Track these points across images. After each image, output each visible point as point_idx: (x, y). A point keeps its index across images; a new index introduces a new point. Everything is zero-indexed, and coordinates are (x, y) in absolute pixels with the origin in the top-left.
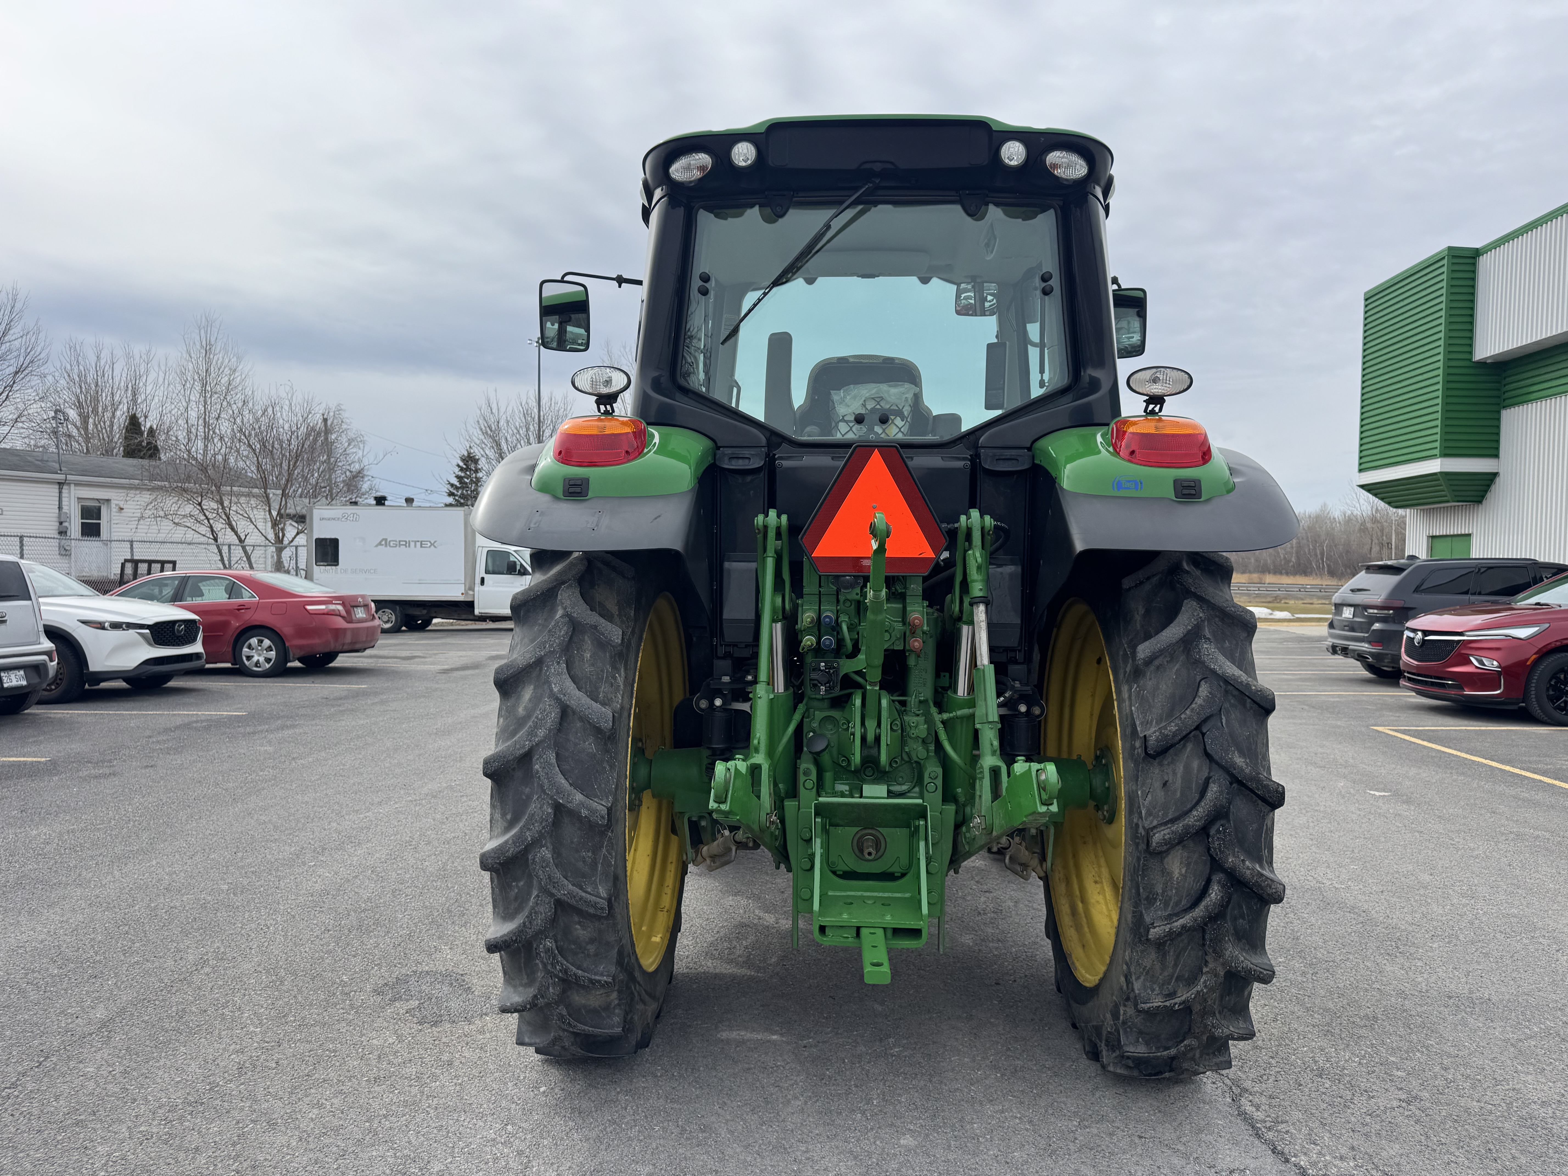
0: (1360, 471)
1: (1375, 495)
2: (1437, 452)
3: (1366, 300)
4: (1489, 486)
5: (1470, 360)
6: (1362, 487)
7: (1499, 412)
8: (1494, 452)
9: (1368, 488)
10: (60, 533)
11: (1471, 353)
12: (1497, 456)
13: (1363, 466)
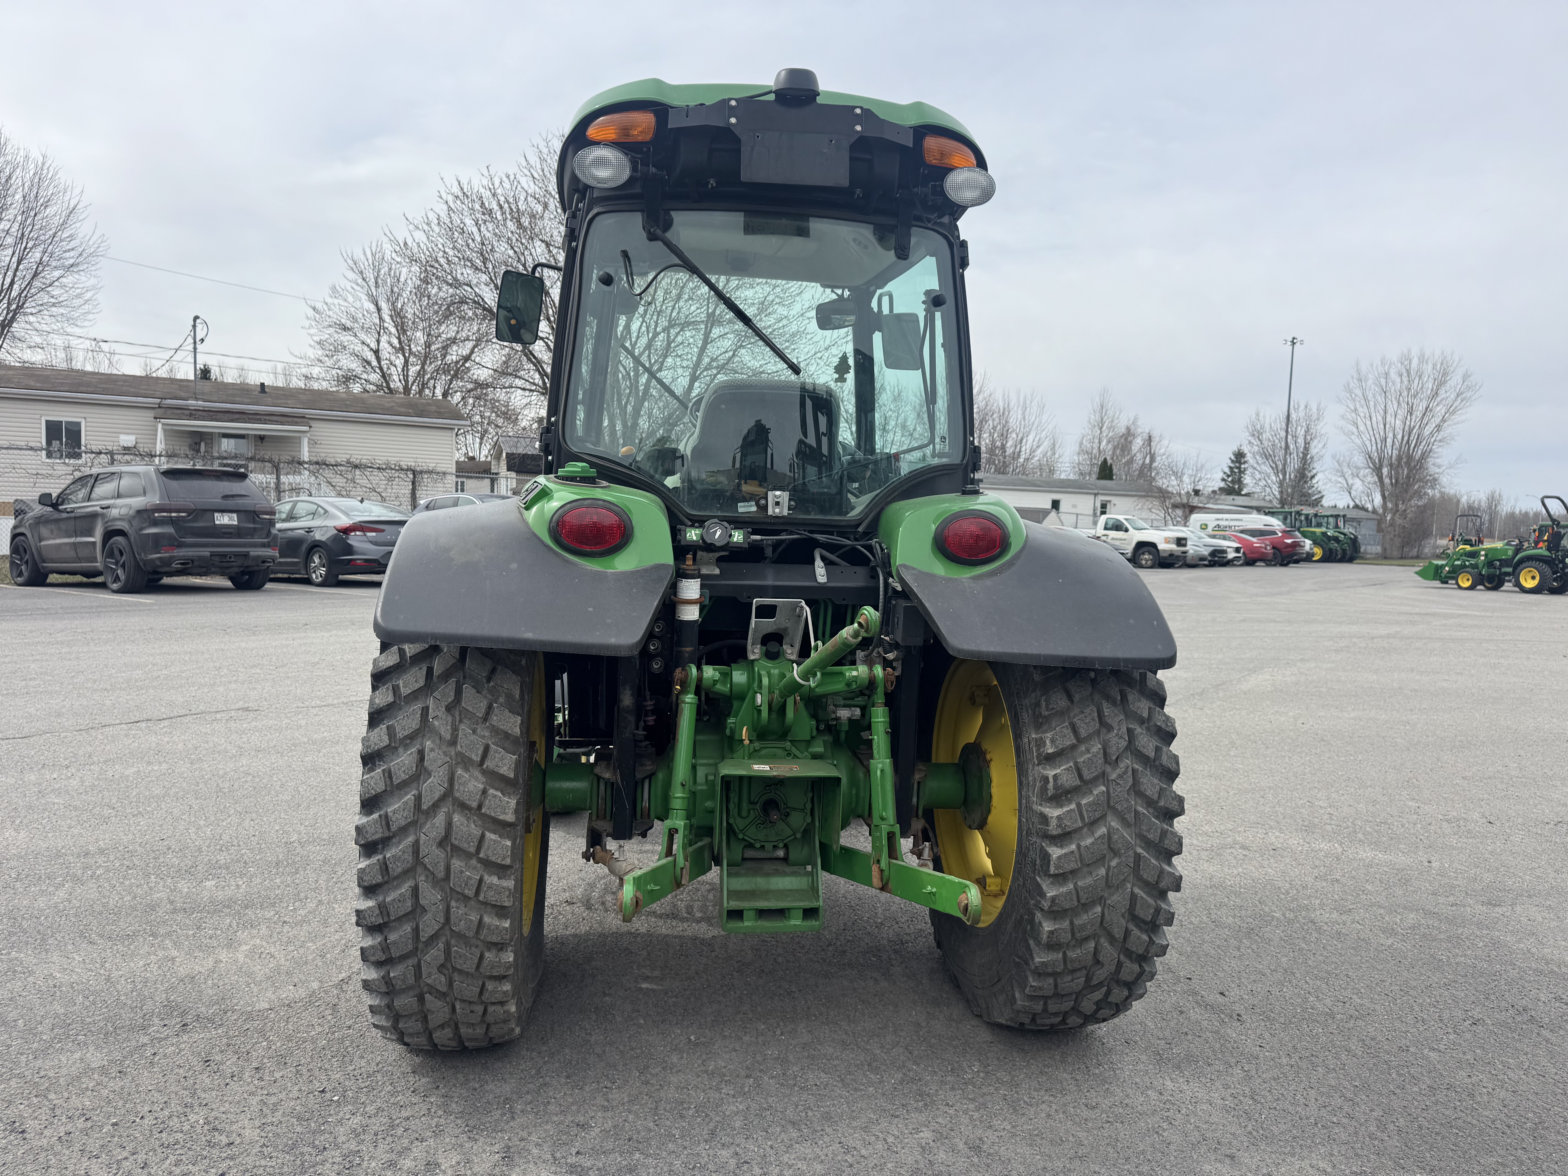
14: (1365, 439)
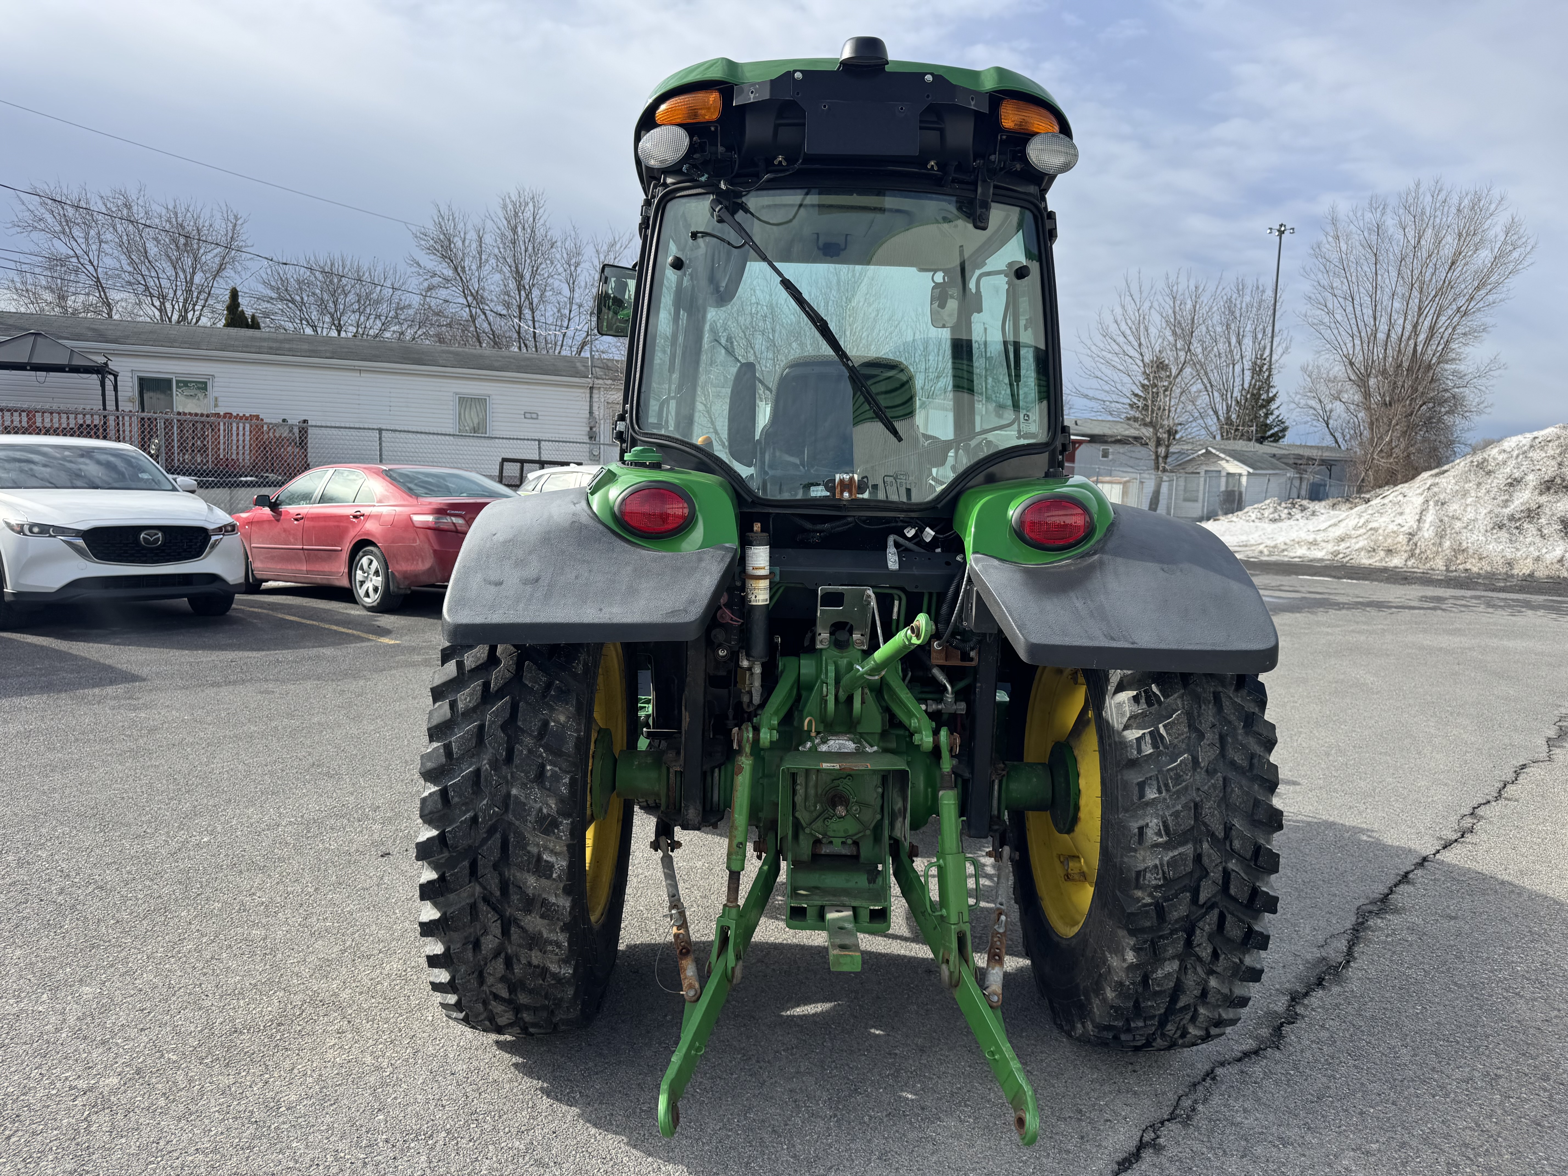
10: (591, 438)
14: (1343, 333)
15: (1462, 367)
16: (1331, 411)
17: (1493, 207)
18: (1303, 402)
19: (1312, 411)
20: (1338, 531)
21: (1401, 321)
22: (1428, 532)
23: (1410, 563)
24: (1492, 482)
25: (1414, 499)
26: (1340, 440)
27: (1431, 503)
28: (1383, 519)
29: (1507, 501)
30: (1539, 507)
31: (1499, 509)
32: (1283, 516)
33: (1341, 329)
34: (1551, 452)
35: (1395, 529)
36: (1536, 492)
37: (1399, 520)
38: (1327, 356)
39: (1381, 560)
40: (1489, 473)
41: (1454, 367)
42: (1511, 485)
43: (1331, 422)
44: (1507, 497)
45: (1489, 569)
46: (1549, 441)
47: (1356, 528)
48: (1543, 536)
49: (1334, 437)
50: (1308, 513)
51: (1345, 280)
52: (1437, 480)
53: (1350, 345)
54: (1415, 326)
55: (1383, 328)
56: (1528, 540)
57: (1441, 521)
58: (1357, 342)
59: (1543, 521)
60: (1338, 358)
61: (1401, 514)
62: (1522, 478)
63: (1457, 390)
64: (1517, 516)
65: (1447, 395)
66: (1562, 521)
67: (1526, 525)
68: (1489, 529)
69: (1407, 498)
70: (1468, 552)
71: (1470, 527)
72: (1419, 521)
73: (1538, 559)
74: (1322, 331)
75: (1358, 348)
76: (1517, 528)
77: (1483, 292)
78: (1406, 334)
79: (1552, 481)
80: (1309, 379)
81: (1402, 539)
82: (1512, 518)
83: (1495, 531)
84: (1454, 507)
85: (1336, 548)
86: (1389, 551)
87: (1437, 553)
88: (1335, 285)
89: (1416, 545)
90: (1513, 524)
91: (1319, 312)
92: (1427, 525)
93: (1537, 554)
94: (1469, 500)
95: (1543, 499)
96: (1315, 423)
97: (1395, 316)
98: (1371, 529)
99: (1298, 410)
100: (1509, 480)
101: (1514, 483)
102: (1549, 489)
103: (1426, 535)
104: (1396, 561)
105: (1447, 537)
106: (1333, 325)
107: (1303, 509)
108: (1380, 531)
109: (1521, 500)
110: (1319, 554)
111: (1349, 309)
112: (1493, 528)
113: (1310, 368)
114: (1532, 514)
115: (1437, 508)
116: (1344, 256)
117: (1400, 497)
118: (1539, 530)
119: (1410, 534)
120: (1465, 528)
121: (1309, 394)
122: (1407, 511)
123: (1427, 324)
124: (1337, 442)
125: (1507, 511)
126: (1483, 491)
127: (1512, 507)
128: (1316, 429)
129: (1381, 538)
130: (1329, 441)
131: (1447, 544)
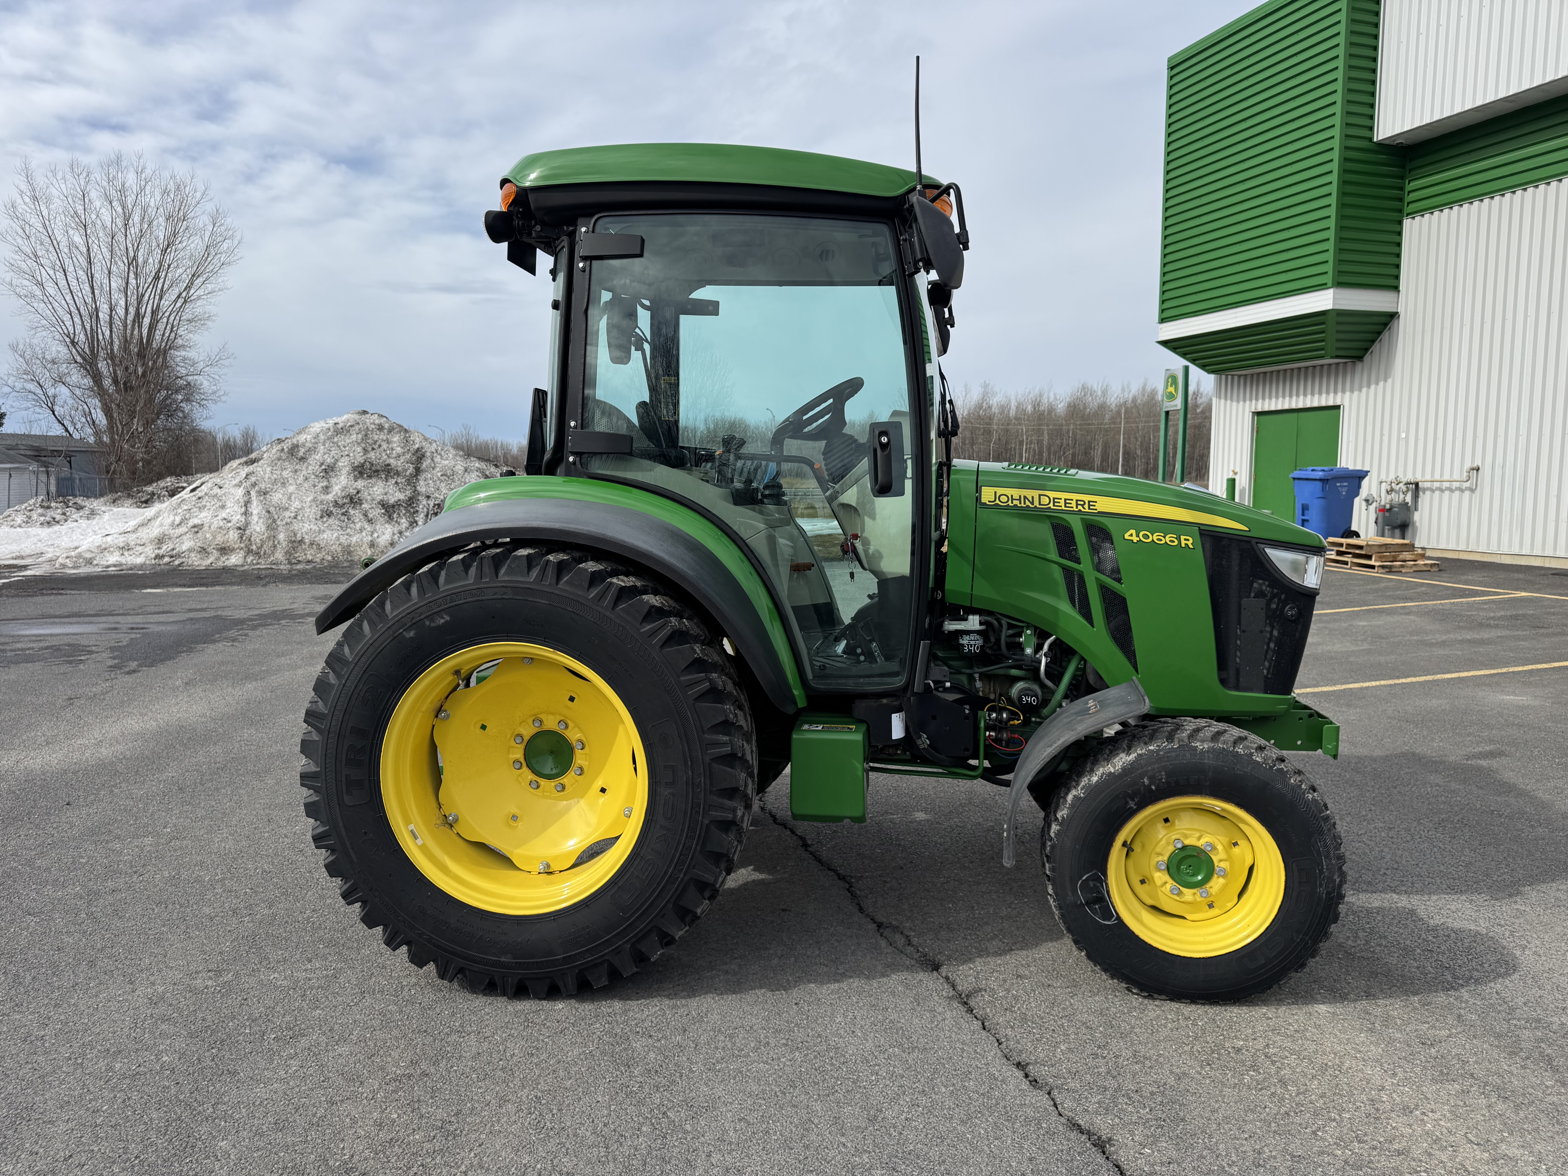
0: (1162, 320)
1: (1184, 355)
2: (1328, 279)
3: (1172, 68)
4: (1379, 333)
5: (1370, 139)
6: (1165, 343)
7: (1400, 223)
8: (1391, 282)
9: (1173, 345)
11: (1371, 129)
12: (1396, 288)
13: (1167, 314)
15: (191, 354)
16: (55, 397)
17: (198, 195)
18: (18, 385)
19: (31, 396)
20: (154, 531)
21: (122, 303)
22: (258, 526)
23: (249, 559)
24: (307, 468)
25: (232, 490)
26: (71, 429)
27: (253, 493)
28: (203, 515)
29: (327, 487)
30: (358, 493)
31: (323, 497)
32: (58, 517)
33: (56, 305)
34: (354, 437)
35: (221, 524)
36: (351, 477)
37: (224, 515)
38: (44, 333)
39: (217, 559)
40: (302, 459)
41: (183, 353)
42: (325, 470)
43: (56, 408)
44: (325, 484)
45: (330, 558)
46: (351, 426)
47: (173, 525)
48: (370, 521)
49: (63, 425)
50: (87, 511)
51: (51, 249)
52: (251, 468)
53: (69, 323)
54: (138, 309)
55: (104, 308)
56: (358, 526)
57: (269, 512)
58: (77, 320)
59: (365, 506)
60: (58, 336)
61: (223, 507)
62: (335, 464)
63: (190, 378)
64: (340, 502)
65: (181, 382)
66: (383, 505)
67: (352, 512)
68: (318, 517)
69: (224, 491)
70: (305, 543)
71: (299, 518)
72: (245, 513)
73: (372, 545)
74: (35, 305)
75: (79, 327)
76: (343, 514)
77: (201, 280)
78: (130, 317)
79: (362, 465)
80: (21, 360)
81: (233, 535)
82: (336, 504)
83: (325, 519)
84: (277, 497)
85: (157, 551)
86: (224, 550)
87: (275, 546)
88: (39, 253)
89: (250, 540)
90: (340, 511)
91: (26, 283)
92: (255, 518)
93: (370, 538)
94: (291, 489)
95: (360, 484)
96: (37, 409)
97: (115, 296)
98: (194, 526)
99: (14, 394)
100: (323, 467)
101: (329, 471)
102: (361, 473)
103: (258, 529)
104: (234, 560)
105: (280, 529)
106: (46, 300)
107: (80, 508)
108: (206, 528)
109: (339, 487)
110: (139, 560)
111: (62, 283)
112: (321, 517)
113: (21, 346)
114: (354, 500)
115: (262, 498)
116: (47, 222)
117: (216, 490)
118: (365, 515)
119: (240, 528)
120: (295, 518)
121: (25, 376)
122: (229, 504)
123: (150, 306)
124: (67, 430)
125: (330, 497)
126: (301, 478)
127: (334, 493)
128: (41, 417)
129: (208, 536)
130: (58, 431)
131: (281, 537)
